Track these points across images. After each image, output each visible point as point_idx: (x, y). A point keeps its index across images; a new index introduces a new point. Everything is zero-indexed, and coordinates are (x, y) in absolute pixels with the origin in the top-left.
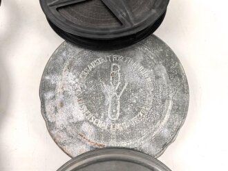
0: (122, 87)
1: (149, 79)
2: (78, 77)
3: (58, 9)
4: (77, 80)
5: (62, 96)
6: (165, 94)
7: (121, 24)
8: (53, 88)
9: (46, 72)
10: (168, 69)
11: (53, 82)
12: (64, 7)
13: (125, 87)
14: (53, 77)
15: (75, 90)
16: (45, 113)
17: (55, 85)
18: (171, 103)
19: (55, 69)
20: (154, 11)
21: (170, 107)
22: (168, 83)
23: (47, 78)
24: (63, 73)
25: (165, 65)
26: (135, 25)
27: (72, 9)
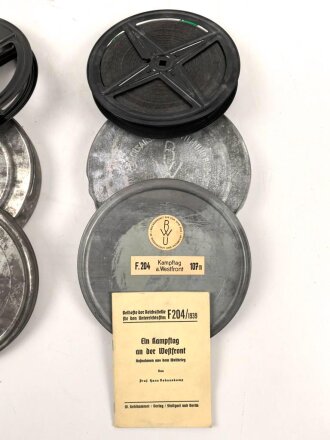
0: (177, 167)
1: (207, 159)
2: (128, 155)
3: (115, 97)
4: (127, 158)
5: (111, 176)
6: (224, 175)
7: (191, 106)
8: (102, 166)
9: (94, 149)
10: (229, 147)
11: (101, 160)
12: (121, 94)
13: (180, 167)
14: (101, 154)
15: (125, 169)
16: (93, 192)
17: (104, 163)
18: (229, 184)
19: (103, 146)
20: (224, 86)
21: (228, 189)
22: (227, 163)
23: (95, 155)
24: (112, 151)
25: (226, 143)
26: (206, 105)
27: (131, 95)
